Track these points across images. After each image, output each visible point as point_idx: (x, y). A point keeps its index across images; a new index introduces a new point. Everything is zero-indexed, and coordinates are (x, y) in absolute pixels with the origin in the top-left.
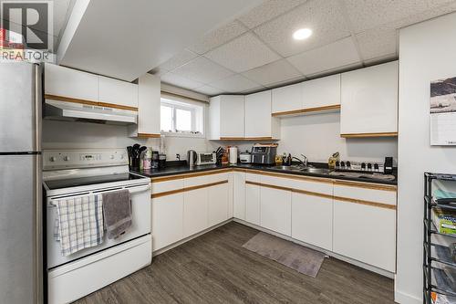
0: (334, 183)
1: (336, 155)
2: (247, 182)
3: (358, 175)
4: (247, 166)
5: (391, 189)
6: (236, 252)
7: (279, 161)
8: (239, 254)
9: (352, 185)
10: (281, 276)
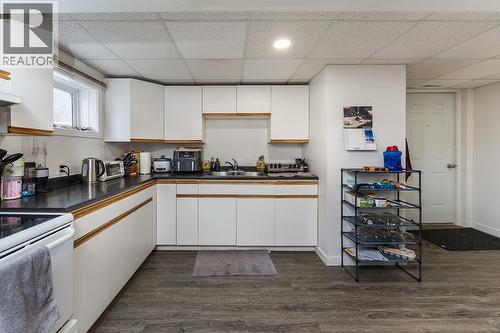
0: (276, 183)
1: (261, 158)
2: (178, 196)
3: (293, 175)
4: (167, 176)
5: (314, 183)
6: (192, 284)
7: (208, 166)
8: (198, 286)
9: (290, 183)
10: (255, 287)
